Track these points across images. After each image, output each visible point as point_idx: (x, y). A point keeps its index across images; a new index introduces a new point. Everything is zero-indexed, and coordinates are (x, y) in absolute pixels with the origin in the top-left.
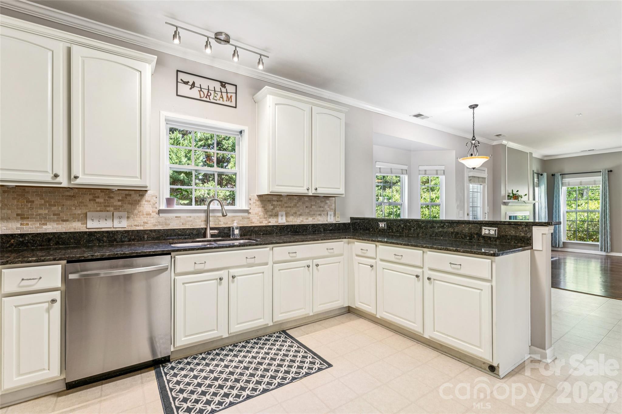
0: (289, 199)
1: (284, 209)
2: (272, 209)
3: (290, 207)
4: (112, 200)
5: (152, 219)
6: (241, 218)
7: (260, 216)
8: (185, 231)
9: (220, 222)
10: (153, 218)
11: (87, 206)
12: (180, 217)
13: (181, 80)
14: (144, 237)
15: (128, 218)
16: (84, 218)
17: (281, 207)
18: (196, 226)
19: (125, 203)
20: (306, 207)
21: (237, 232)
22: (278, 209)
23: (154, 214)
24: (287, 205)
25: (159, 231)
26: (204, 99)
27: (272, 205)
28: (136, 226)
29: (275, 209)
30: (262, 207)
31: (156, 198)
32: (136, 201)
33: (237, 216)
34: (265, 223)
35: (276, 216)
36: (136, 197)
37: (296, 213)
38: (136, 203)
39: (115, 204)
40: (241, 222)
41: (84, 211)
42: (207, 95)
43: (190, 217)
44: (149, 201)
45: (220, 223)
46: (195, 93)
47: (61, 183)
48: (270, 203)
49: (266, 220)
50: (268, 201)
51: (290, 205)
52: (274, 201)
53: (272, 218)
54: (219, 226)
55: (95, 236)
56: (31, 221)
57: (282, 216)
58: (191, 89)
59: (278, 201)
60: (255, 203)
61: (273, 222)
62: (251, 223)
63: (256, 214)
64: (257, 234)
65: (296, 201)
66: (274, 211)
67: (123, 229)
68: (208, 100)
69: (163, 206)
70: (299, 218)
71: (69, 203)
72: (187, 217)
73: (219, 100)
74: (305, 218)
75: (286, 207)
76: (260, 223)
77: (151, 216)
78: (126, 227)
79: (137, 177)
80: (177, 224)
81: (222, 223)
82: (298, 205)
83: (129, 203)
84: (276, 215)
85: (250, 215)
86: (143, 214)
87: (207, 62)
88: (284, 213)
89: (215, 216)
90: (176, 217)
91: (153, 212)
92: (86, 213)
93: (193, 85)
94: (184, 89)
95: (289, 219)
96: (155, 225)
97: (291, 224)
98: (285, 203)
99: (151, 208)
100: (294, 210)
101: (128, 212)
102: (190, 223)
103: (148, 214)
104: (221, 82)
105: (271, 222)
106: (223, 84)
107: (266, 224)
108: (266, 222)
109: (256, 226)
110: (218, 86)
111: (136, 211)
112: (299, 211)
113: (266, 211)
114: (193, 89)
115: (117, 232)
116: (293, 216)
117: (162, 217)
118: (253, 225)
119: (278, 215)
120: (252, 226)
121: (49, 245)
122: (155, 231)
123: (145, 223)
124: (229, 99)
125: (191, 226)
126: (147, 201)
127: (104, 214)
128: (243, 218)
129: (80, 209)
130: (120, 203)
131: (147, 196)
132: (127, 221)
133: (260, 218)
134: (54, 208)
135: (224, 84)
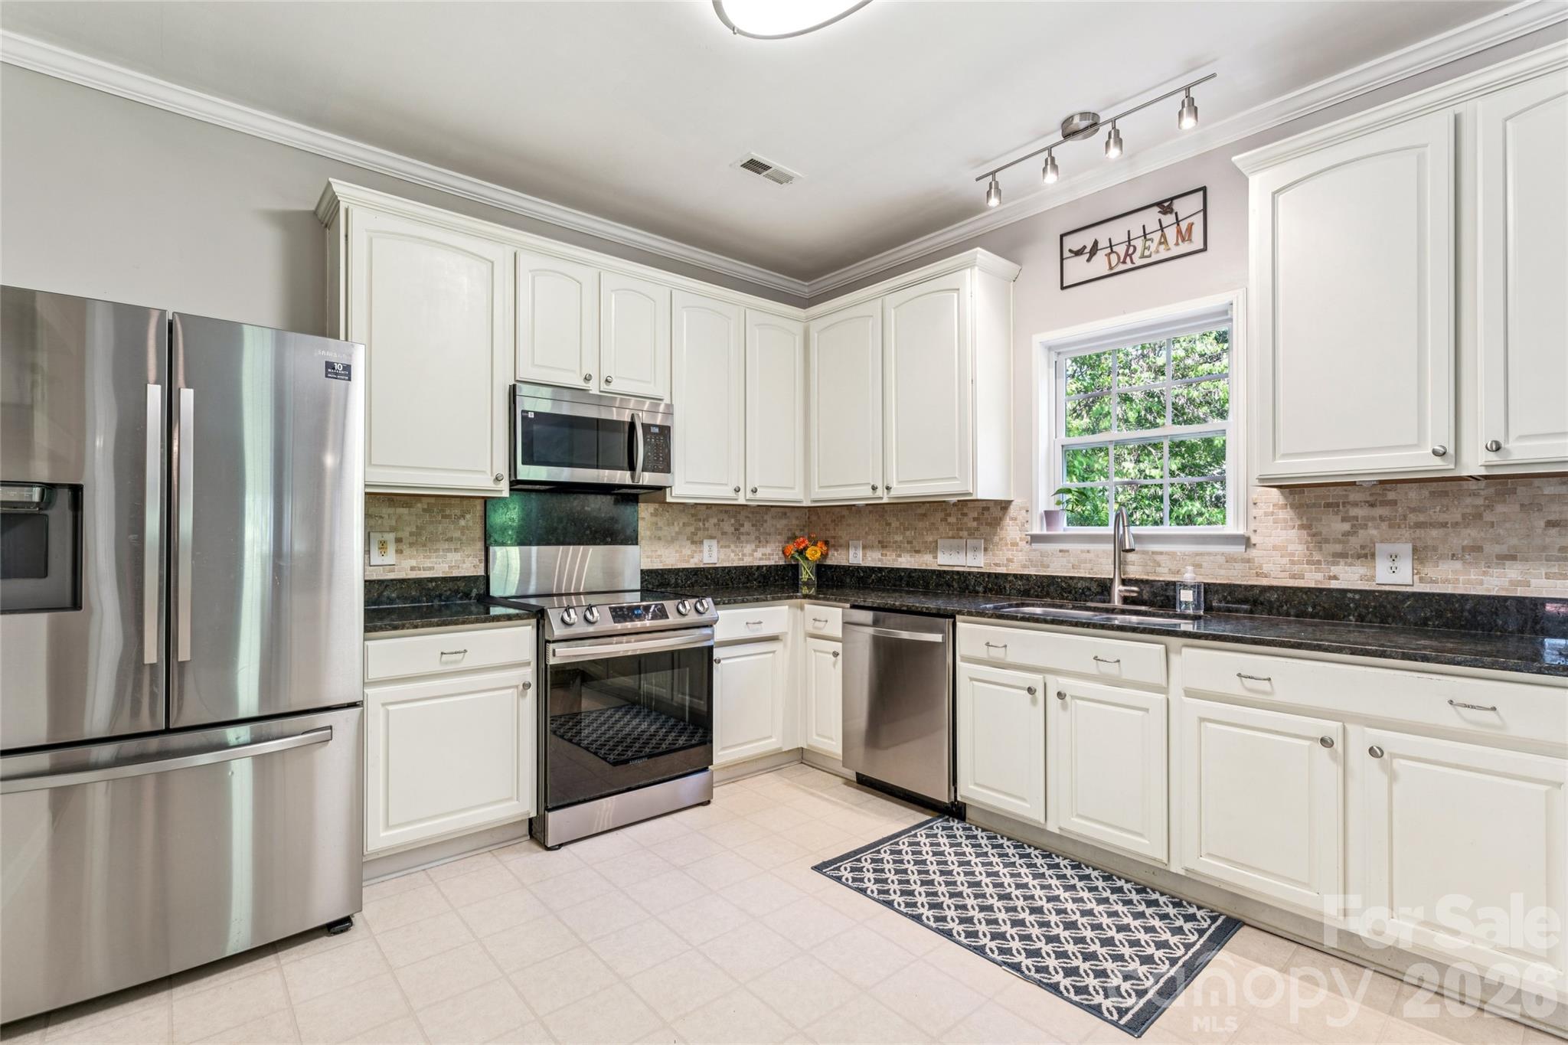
0: (1432, 493)
1: (1407, 533)
2: (1346, 534)
3: (1444, 525)
4: (966, 519)
5: (1020, 553)
6: (1222, 560)
7: (1293, 555)
8: (1075, 581)
9: (1160, 566)
10: (1021, 551)
11: (938, 529)
12: (1068, 551)
13: (1070, 251)
14: (1005, 588)
15: (986, 549)
16: (933, 549)
17: (1391, 526)
18: (1101, 574)
19: (982, 524)
20: (1551, 524)
21: (1186, 596)
22: (1374, 532)
23: (1023, 544)
24: (1422, 518)
25: (1028, 577)
26: (1122, 267)
27: (1344, 520)
28: (996, 565)
29: (1361, 532)
30: (1302, 527)
31: (1027, 511)
32: (995, 519)
33: (1209, 554)
34: (1312, 579)
35: (1365, 556)
36: (996, 512)
37: (1477, 549)
38: (996, 523)
39: (969, 526)
40: (1223, 572)
41: (936, 537)
42: (1127, 254)
43: (1088, 552)
44: (1016, 519)
45: (1158, 569)
46: (1100, 264)
47: (881, 498)
48: (1337, 514)
49: (1318, 570)
50: (1328, 505)
51: (1443, 517)
52: (1355, 504)
53: (1346, 564)
54: (1157, 579)
55: (944, 578)
56: (889, 551)
57: (1394, 557)
58: (1089, 260)
59: (1372, 505)
60: (1272, 514)
61: (1349, 577)
62: (1258, 575)
63: (1275, 548)
64: (1274, 611)
65: (1480, 501)
66: (1355, 542)
67: (976, 570)
68: (1129, 265)
69: (1038, 528)
70: (1495, 571)
71: (920, 525)
72: (1082, 551)
73: (1157, 252)
74: (1543, 571)
75: (1419, 525)
76: (1293, 577)
77: (1019, 548)
78: (982, 566)
79: (956, 478)
80: (1062, 566)
81: (1166, 570)
82: (1488, 517)
83: (987, 524)
84: (1367, 555)
85: (1253, 553)
86: (1006, 545)
87: (1124, 177)
88: (1409, 547)
89: (1144, 553)
90: (1061, 551)
91: (1021, 539)
92: (937, 541)
93: (1095, 249)
94: (1077, 268)
95: (1430, 571)
96: (1024, 566)
97: (1450, 591)
98: (1413, 510)
99: (1019, 532)
100: (1469, 535)
101: (985, 540)
102: (1089, 566)
103: (1014, 544)
104: (1159, 204)
105: (1341, 576)
106: (1165, 206)
107: (1316, 582)
108: (1319, 576)
109: (1271, 588)
110: (1152, 218)
111: (996, 539)
112: (1498, 540)
113: (1317, 539)
114: (1094, 258)
115: (969, 573)
116: (1462, 559)
117: (1035, 550)
118: (1265, 582)
119: (1373, 555)
120: (1256, 586)
121: (901, 586)
122: (1022, 576)
123: (1010, 560)
124: (1184, 236)
125: (1089, 573)
126: (1012, 519)
127: (956, 542)
128: (1230, 559)
129: (932, 534)
130: (975, 524)
131: (1012, 511)
132: (984, 555)
133: (1293, 563)
134: (908, 533)
135: (1166, 204)
